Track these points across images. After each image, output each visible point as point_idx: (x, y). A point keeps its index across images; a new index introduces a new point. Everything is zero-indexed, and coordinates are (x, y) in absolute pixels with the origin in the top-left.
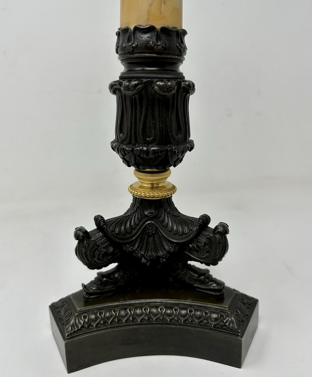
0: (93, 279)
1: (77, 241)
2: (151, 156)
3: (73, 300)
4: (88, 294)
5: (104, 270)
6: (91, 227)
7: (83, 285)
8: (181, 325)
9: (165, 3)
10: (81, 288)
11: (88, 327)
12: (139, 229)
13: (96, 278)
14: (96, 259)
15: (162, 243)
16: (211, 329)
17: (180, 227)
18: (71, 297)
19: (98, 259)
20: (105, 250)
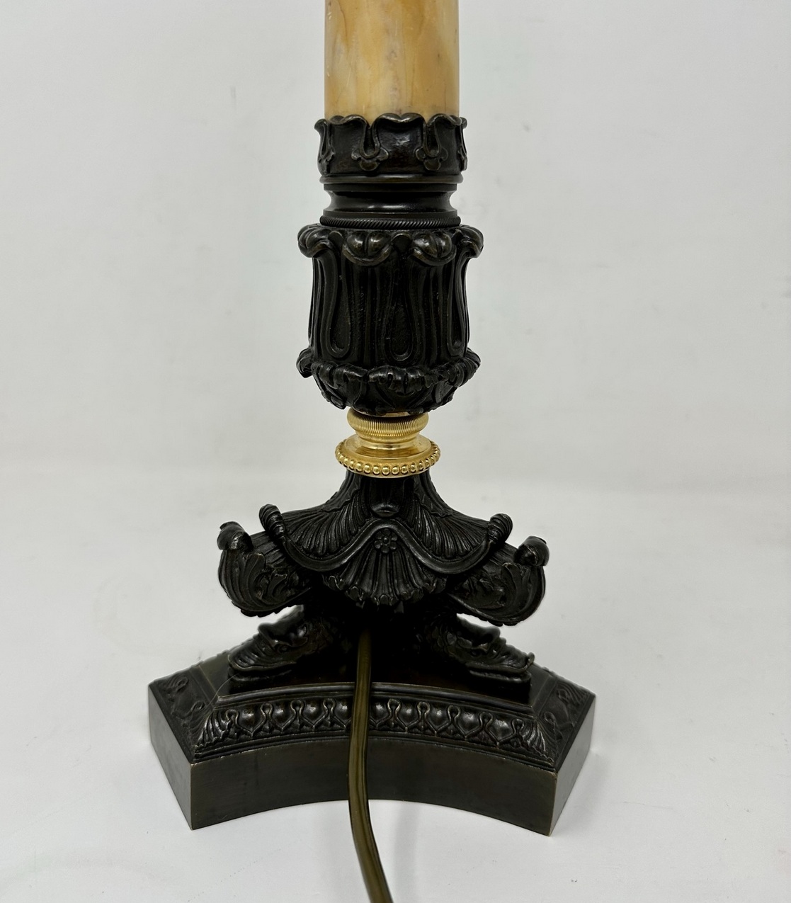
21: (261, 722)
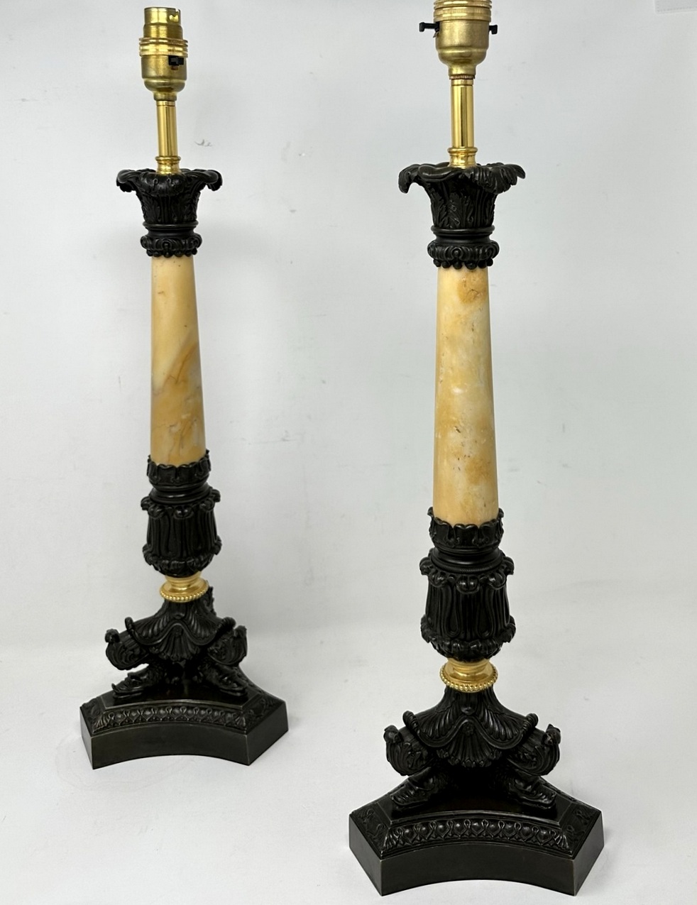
0: (124, 680)
10: (111, 689)
11: (114, 724)
14: (123, 661)
21: (415, 835)
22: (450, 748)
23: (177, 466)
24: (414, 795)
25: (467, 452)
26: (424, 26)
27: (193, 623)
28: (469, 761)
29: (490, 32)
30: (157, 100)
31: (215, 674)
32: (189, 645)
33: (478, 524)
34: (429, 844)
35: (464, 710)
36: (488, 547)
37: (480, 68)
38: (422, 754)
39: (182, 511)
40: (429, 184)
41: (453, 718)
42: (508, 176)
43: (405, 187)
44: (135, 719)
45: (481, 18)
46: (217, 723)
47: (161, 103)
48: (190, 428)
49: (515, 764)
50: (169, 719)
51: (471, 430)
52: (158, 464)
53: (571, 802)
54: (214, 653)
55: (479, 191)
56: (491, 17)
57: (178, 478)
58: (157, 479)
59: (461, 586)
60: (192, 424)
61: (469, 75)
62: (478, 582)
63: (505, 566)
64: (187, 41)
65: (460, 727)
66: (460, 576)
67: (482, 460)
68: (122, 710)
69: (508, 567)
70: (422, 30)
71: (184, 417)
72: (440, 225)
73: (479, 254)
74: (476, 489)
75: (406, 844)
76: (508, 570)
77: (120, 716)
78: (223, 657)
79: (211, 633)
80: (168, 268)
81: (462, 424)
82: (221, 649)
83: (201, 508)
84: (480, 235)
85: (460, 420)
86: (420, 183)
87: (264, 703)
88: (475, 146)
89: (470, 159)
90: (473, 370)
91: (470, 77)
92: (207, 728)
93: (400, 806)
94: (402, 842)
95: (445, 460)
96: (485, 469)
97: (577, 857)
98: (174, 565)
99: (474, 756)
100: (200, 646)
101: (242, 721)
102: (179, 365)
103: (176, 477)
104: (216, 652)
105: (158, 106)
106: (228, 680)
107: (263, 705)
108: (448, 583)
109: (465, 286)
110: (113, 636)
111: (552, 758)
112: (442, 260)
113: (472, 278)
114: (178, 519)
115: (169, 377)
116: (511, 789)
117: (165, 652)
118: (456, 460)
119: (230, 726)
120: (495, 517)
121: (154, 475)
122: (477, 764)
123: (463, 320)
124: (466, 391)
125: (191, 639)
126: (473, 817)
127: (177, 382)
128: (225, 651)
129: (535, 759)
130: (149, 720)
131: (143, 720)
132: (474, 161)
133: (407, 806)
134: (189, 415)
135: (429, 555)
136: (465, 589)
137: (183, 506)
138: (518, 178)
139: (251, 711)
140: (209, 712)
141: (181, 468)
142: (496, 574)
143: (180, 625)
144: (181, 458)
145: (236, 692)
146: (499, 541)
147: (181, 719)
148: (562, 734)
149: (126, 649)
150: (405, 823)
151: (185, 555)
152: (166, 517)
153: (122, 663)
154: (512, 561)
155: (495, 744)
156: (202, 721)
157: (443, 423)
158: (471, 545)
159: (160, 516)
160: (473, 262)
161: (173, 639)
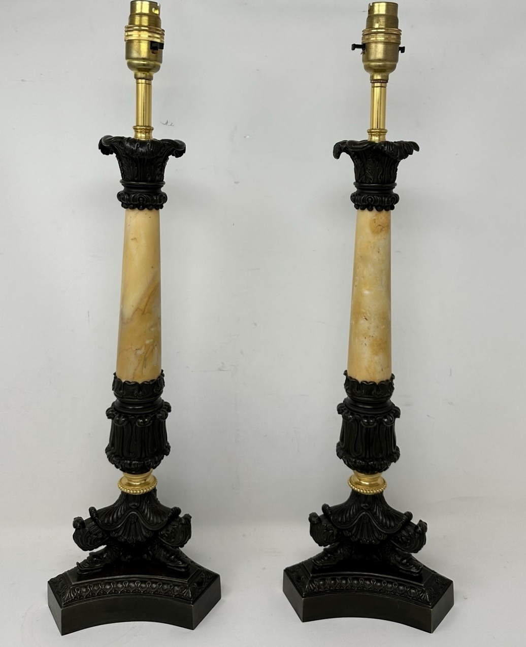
1: (75, 529)
2: (133, 467)
3: (69, 577)
4: (80, 571)
5: (95, 551)
6: (86, 516)
7: (78, 563)
8: (150, 595)
9: (145, 367)
12: (124, 519)
13: (88, 558)
14: (89, 544)
15: (141, 530)
16: (173, 599)
17: (155, 518)
18: (68, 573)
19: (90, 544)
20: (96, 537)
22: (353, 530)
23: (140, 382)
24: (327, 560)
25: (371, 334)
26: (355, 47)
27: (146, 512)
28: (365, 540)
29: (400, 52)
30: (137, 78)
31: (163, 553)
32: (143, 530)
33: (377, 382)
34: (335, 591)
35: (362, 505)
36: (383, 398)
37: (391, 76)
38: (333, 533)
39: (144, 420)
40: (353, 153)
41: (356, 510)
42: (408, 148)
43: (337, 155)
44: (98, 591)
45: (393, 41)
46: (167, 594)
47: (140, 81)
48: (152, 351)
49: (396, 544)
50: (126, 591)
51: (375, 319)
52: (123, 381)
53: (433, 573)
54: (165, 536)
55: (387, 158)
56: (401, 41)
57: (140, 393)
58: (123, 393)
59: (364, 422)
60: (154, 348)
61: (384, 80)
62: (375, 420)
63: (394, 412)
64: (164, 31)
65: (359, 517)
66: (363, 415)
67: (381, 339)
68: (86, 585)
69: (396, 413)
70: (353, 49)
71: (147, 342)
72: (360, 181)
73: (385, 201)
74: (376, 358)
75: (320, 590)
76: (396, 415)
77: (84, 590)
78: (173, 540)
79: (162, 520)
80: (139, 218)
81: (369, 315)
82: (171, 533)
83: (158, 417)
84: (387, 188)
85: (368, 312)
86: (348, 153)
87: (204, 577)
88: (386, 128)
89: (381, 137)
90: (378, 279)
91: (384, 82)
92: (159, 598)
93: (318, 566)
94: (317, 589)
95: (357, 339)
96: (384, 345)
97: (434, 608)
98: (134, 464)
99: (368, 537)
100: (152, 531)
101: (188, 593)
102: (145, 300)
103: (139, 392)
104: (167, 535)
105: (138, 83)
106: (174, 558)
107: (202, 578)
108: (355, 420)
109: (375, 222)
110: (80, 523)
111: (420, 541)
112: (360, 204)
113: (380, 217)
114: (139, 426)
115: (137, 309)
116: (392, 561)
117: (122, 535)
118: (364, 339)
119: (178, 597)
120: (389, 377)
121: (120, 390)
122: (371, 542)
123: (372, 245)
124: (373, 293)
125: (144, 525)
126: (366, 577)
127: (143, 313)
128: (175, 535)
129: (409, 541)
130: (109, 593)
131: (104, 593)
132: (384, 138)
133: (322, 566)
134: (152, 340)
135: (344, 402)
136: (367, 424)
137: (143, 416)
138: (414, 150)
139: (195, 584)
140: (159, 585)
141: (143, 384)
142: (388, 416)
143: (135, 513)
144: (143, 376)
145: (181, 568)
146: (391, 395)
147: (136, 592)
148: (428, 527)
149: (91, 533)
150: (320, 576)
151: (143, 456)
152: (129, 424)
153: (88, 545)
154: (399, 409)
155: (383, 529)
156: (153, 593)
157: (357, 313)
158: (372, 395)
159: (125, 424)
160: (381, 206)
161: (129, 525)
